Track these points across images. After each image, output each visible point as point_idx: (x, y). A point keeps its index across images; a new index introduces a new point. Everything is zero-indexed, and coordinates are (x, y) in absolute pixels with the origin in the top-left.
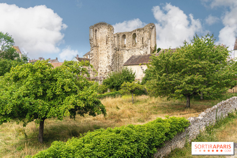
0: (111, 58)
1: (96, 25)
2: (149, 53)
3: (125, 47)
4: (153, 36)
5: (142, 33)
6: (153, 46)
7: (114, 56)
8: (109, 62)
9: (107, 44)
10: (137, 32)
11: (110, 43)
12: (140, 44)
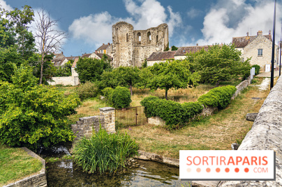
0: (132, 54)
1: (117, 24)
2: (163, 51)
3: (140, 43)
4: (166, 35)
5: (156, 32)
6: (166, 44)
7: (134, 52)
8: (130, 58)
9: (127, 41)
10: (151, 31)
11: (131, 41)
12: (154, 42)
